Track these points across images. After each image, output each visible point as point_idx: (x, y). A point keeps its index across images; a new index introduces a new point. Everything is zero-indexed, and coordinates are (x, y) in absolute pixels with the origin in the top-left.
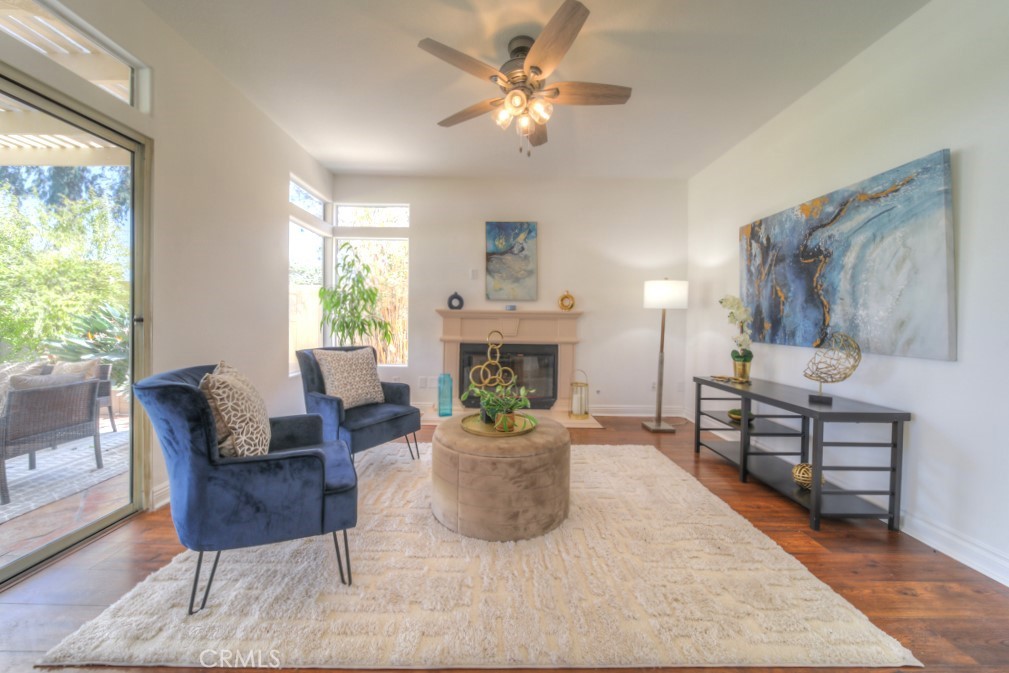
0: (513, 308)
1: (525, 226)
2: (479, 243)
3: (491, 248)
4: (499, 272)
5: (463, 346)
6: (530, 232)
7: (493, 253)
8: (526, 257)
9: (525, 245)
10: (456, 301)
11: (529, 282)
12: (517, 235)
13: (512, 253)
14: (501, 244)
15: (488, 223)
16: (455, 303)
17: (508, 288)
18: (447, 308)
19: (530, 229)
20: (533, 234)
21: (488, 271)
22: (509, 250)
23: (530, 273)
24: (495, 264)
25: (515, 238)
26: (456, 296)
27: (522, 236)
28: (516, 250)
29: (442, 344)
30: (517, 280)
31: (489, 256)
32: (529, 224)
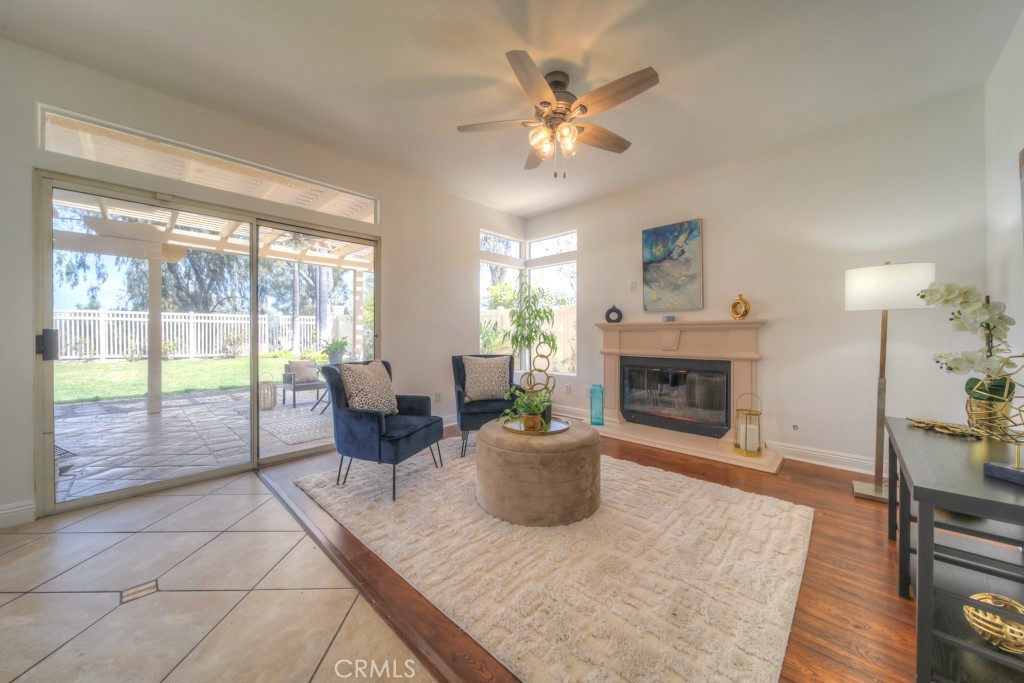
0: (672, 319)
1: (686, 226)
2: (636, 253)
3: (648, 257)
4: (656, 281)
5: (623, 359)
6: (691, 231)
7: (651, 262)
8: (687, 261)
9: (686, 248)
10: (614, 315)
11: (693, 288)
12: (677, 237)
13: (671, 259)
14: (658, 251)
15: (644, 232)
16: (614, 316)
17: (669, 298)
18: (606, 322)
19: (691, 228)
20: (695, 233)
21: (646, 281)
22: (668, 256)
23: (692, 278)
24: (652, 274)
25: (673, 242)
26: (614, 310)
27: (682, 238)
28: (675, 255)
29: (602, 356)
30: (677, 287)
31: (646, 266)
32: (689, 223)
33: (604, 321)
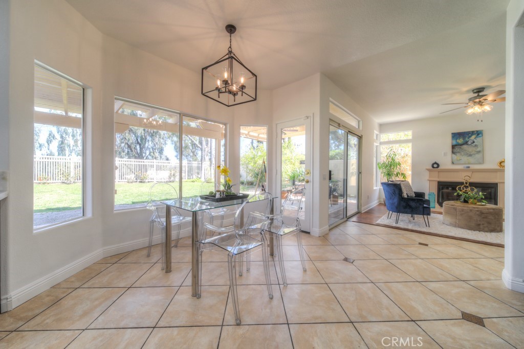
0: (469, 167)
1: (475, 132)
2: (449, 142)
3: (455, 143)
4: (459, 152)
5: (439, 182)
6: (478, 134)
7: (456, 145)
8: (476, 146)
9: (475, 140)
10: (436, 165)
11: (478, 156)
12: (470, 137)
13: (468, 144)
14: (460, 141)
15: (452, 134)
16: (435, 166)
17: (465, 159)
18: (432, 168)
19: (479, 133)
20: (480, 135)
21: (453, 152)
22: (466, 143)
23: (479, 152)
24: (457, 149)
25: (468, 138)
26: (436, 163)
27: (473, 137)
28: (469, 143)
29: (429, 182)
30: (470, 155)
31: (453, 147)
32: (477, 131)
33: (431, 168)
